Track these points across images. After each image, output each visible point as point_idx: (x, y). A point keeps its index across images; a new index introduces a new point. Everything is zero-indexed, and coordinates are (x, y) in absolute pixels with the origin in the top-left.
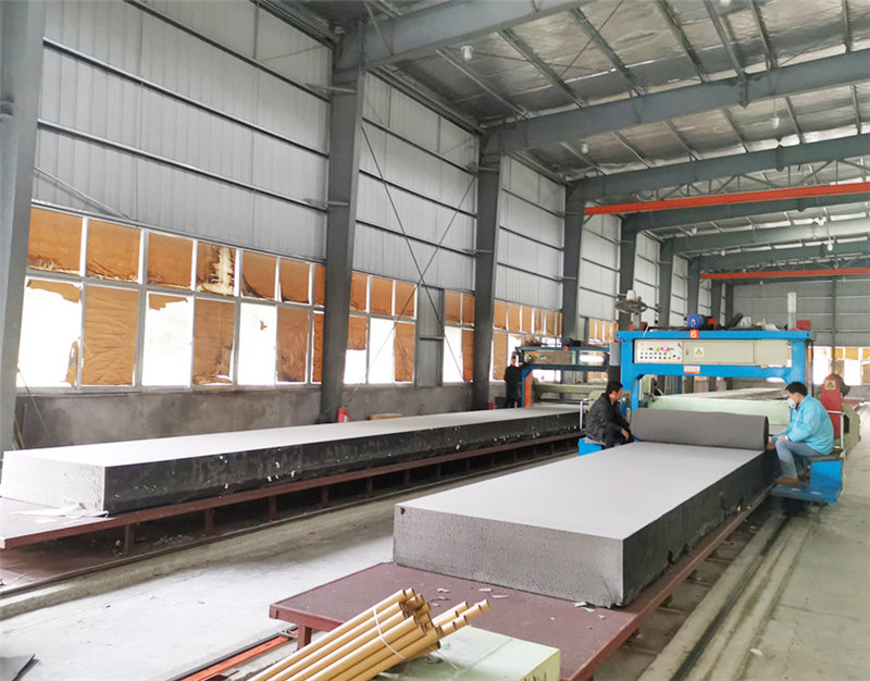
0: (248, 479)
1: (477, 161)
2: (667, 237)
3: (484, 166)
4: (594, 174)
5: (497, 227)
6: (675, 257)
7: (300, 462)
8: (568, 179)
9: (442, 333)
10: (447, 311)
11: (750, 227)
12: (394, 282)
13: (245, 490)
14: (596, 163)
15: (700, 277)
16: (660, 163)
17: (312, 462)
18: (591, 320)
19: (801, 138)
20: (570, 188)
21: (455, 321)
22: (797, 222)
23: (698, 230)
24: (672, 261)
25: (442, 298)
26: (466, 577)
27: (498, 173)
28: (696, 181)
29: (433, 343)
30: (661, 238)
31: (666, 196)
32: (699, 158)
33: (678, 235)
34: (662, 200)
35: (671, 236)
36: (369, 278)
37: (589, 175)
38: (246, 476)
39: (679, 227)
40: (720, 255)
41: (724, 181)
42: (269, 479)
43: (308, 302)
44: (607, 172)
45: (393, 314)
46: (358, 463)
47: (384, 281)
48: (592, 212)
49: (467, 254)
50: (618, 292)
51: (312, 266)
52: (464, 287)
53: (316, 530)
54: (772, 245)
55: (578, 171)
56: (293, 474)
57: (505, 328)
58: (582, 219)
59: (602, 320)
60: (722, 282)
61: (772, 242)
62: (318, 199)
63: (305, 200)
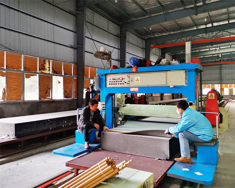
3: (121, 34)
4: (153, 36)
5: (126, 52)
7: (72, 121)
8: (146, 38)
11: (197, 51)
13: (56, 129)
14: (154, 33)
16: (172, 33)
17: (75, 121)
19: (212, 25)
20: (146, 41)
22: (211, 49)
26: (123, 152)
27: (126, 37)
28: (182, 38)
30: (172, 55)
32: (183, 31)
34: (173, 43)
35: (175, 54)
36: (89, 68)
38: (56, 126)
39: (177, 51)
41: (190, 37)
42: (63, 126)
43: (72, 75)
44: (157, 36)
47: (94, 69)
48: (153, 48)
49: (117, 60)
51: (73, 65)
55: (148, 36)
56: (70, 124)
58: (150, 50)
61: (204, 55)
62: (74, 45)
63: (70, 45)
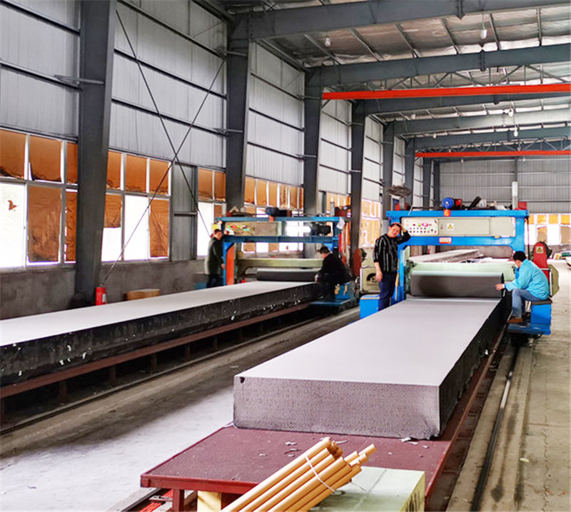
0: (40, 365)
1: (225, 45)
2: (388, 120)
3: (232, 50)
4: (331, 63)
5: (247, 109)
6: (395, 138)
7: (90, 343)
8: (307, 66)
9: (195, 208)
10: (200, 188)
11: (455, 115)
12: (148, 160)
13: (39, 375)
14: (332, 53)
15: (414, 155)
16: (388, 58)
17: (101, 343)
18: (328, 194)
19: (498, 45)
20: (309, 74)
21: (207, 197)
22: (491, 112)
23: (416, 115)
24: (393, 141)
25: (195, 175)
26: (304, 430)
27: (246, 58)
28: (418, 75)
29: (187, 219)
30: (383, 121)
31: (392, 87)
32: (419, 56)
33: (398, 119)
34: (390, 90)
35: (393, 120)
36: (123, 156)
37: (326, 63)
38: (39, 362)
39: (400, 113)
40: (432, 137)
41: (439, 76)
42: (62, 362)
43: (61, 181)
44: (342, 62)
45: (148, 191)
46: (144, 340)
47: (138, 160)
48: (329, 97)
49: (218, 133)
50: (350, 169)
51: (64, 143)
52: (214, 164)
53: (115, 408)
54: (471, 130)
55: (315, 59)
56: (84, 355)
57: (253, 203)
58: (320, 104)
59: (337, 194)
60: (431, 159)
61: (473, 128)
62: (69, 75)
63: (55, 76)
